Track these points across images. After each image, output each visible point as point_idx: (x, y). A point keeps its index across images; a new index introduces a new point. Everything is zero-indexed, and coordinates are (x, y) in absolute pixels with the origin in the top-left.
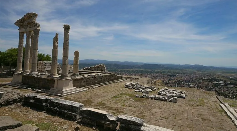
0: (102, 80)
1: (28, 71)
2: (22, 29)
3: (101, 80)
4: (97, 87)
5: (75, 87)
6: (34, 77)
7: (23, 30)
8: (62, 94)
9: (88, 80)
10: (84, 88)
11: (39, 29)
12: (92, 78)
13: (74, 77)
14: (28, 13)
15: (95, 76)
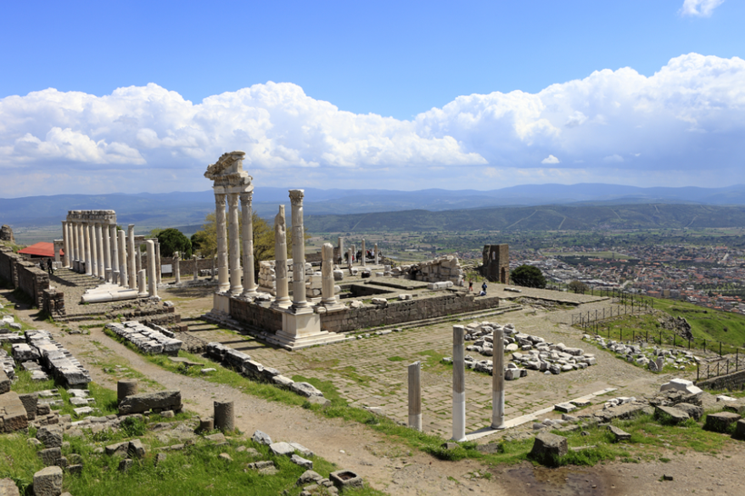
0: (412, 313)
1: (240, 288)
2: (219, 187)
3: (407, 312)
4: (390, 331)
5: (326, 332)
6: (249, 303)
7: (221, 189)
8: (292, 345)
9: (364, 313)
10: (351, 334)
11: (247, 190)
12: (377, 308)
13: (321, 309)
14: (226, 154)
15: (385, 302)
